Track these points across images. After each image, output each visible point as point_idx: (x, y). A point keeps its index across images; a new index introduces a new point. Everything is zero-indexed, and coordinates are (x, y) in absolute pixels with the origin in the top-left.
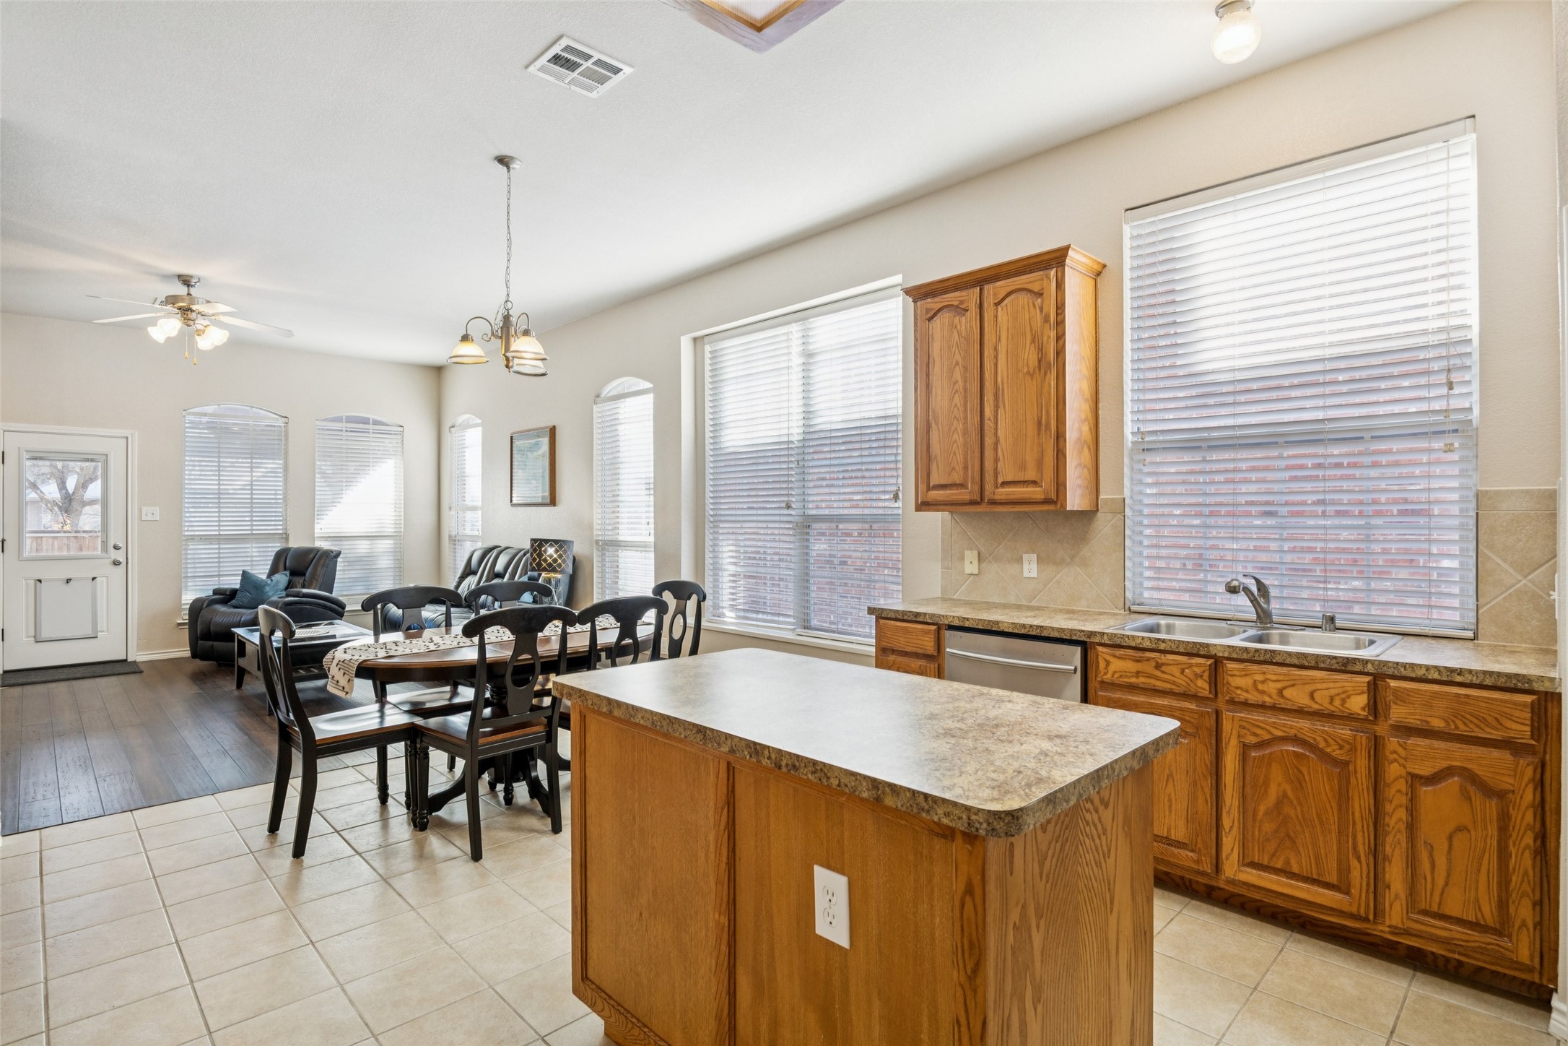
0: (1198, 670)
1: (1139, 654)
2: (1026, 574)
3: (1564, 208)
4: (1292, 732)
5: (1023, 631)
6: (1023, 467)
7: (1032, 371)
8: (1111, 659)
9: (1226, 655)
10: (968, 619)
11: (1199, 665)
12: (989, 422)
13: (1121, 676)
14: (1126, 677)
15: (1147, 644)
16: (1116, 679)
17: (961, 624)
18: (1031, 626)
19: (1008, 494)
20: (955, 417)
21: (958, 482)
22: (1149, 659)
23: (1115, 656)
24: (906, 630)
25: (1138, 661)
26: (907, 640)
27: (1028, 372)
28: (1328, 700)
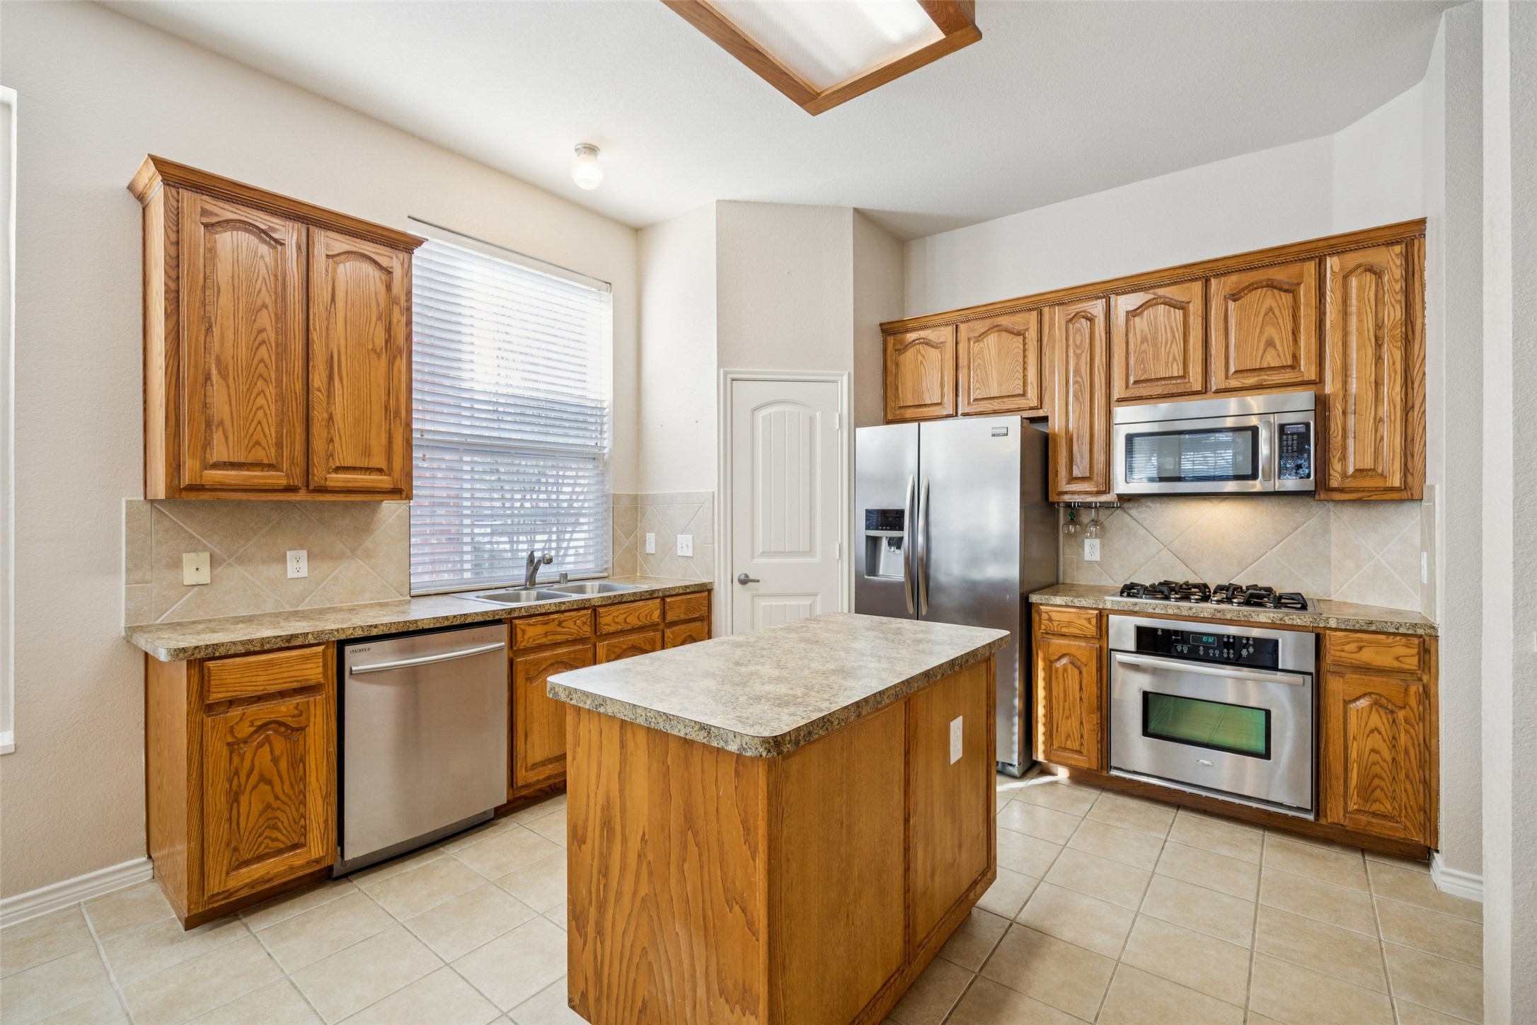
0: (584, 619)
1: (546, 618)
2: (291, 573)
3: (722, 370)
4: (630, 643)
5: (446, 623)
6: (367, 452)
7: (378, 351)
8: (527, 628)
9: (600, 603)
10: (376, 626)
11: (584, 615)
12: (319, 393)
13: (534, 640)
14: (538, 639)
15: (553, 609)
16: (529, 645)
17: (366, 634)
18: (455, 616)
19: (348, 481)
20: (260, 375)
21: (266, 461)
22: (554, 620)
23: (530, 625)
24: (270, 663)
25: (546, 623)
26: (270, 677)
27: (374, 350)
28: (636, 619)
